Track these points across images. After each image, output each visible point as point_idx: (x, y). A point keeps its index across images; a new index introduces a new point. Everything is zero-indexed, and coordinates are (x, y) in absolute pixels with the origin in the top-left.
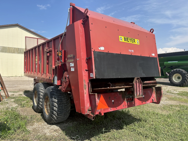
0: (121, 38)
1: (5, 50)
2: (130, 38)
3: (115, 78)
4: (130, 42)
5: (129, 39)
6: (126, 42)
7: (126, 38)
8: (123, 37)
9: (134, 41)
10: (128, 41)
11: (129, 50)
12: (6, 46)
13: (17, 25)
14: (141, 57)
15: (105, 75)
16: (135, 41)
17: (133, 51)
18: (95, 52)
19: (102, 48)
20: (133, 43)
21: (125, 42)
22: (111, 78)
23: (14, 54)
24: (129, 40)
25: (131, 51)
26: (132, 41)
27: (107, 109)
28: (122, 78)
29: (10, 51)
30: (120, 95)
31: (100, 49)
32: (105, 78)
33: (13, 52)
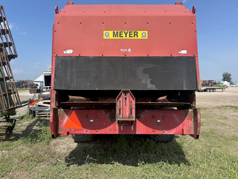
0: (107, 34)
2: (126, 32)
3: (88, 89)
4: (126, 36)
5: (123, 33)
6: (117, 38)
7: (117, 32)
8: (111, 33)
9: (135, 35)
10: (120, 36)
11: (121, 50)
14: (148, 57)
15: (72, 86)
16: (137, 35)
17: (129, 50)
18: (58, 57)
19: (69, 52)
20: (133, 38)
21: (115, 38)
22: (82, 89)
24: (124, 35)
25: (126, 50)
26: (130, 34)
27: (81, 130)
28: (103, 90)
30: (106, 113)
31: (65, 52)
32: (71, 89)
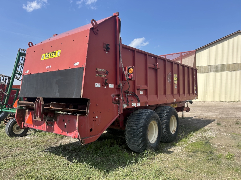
0: (43, 57)
1: (224, 68)
4: (50, 57)
7: (47, 54)
9: (54, 54)
12: (224, 64)
13: (239, 32)
14: (58, 71)
17: (50, 66)
20: (53, 57)
21: (45, 59)
23: (235, 72)
29: (230, 69)
33: (234, 69)
